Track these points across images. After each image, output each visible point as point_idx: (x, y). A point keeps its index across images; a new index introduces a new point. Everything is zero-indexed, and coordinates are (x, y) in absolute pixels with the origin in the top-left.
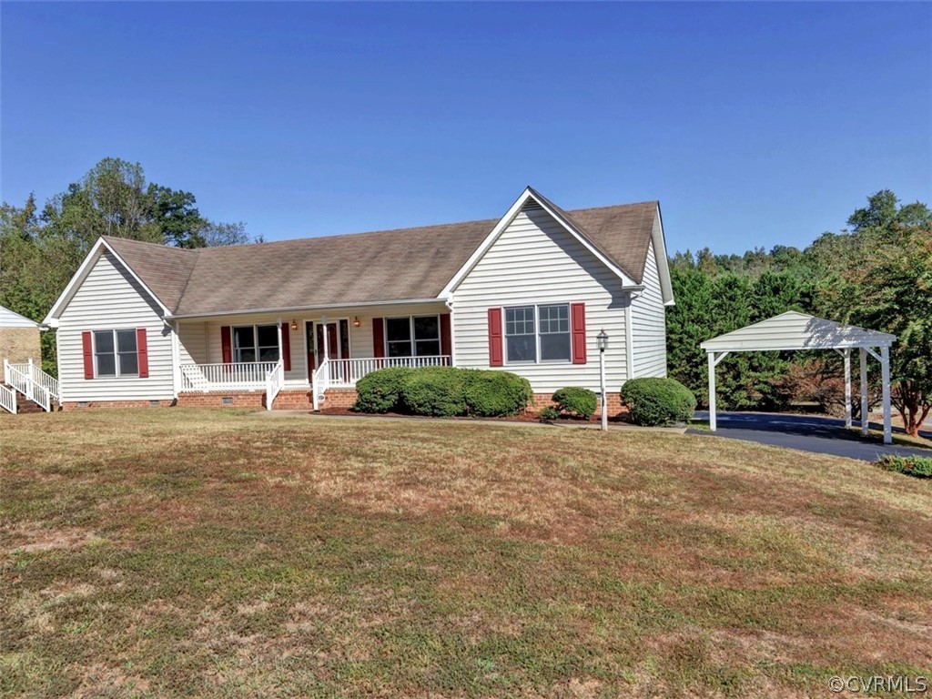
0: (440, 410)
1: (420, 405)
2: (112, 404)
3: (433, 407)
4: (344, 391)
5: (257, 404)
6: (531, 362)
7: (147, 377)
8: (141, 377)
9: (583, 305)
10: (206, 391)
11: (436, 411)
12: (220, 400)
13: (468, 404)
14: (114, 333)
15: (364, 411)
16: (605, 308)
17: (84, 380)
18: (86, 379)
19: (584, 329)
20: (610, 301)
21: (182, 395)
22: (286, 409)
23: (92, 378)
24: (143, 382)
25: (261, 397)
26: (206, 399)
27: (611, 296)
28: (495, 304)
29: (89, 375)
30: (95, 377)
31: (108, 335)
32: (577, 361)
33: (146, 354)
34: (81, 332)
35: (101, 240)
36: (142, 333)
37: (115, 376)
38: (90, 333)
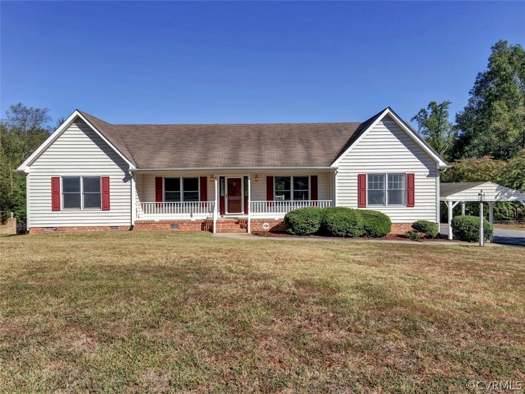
0: (352, 233)
1: (339, 231)
2: (76, 228)
3: (348, 232)
5: (197, 229)
6: (382, 205)
7: (109, 210)
8: (103, 210)
9: (413, 175)
10: (157, 220)
11: (349, 234)
12: (168, 226)
13: (366, 230)
14: (81, 178)
15: (297, 234)
16: (425, 177)
17: (51, 212)
18: (53, 211)
19: (414, 188)
20: (428, 174)
21: (137, 223)
22: (227, 232)
23: (59, 210)
24: (105, 213)
25: (201, 224)
26: (157, 226)
27: (428, 171)
28: (362, 172)
29: (56, 207)
30: (61, 210)
31: (76, 180)
32: (409, 205)
33: (109, 194)
34: (50, 177)
35: (76, 113)
36: (106, 179)
37: (80, 209)
38: (59, 178)
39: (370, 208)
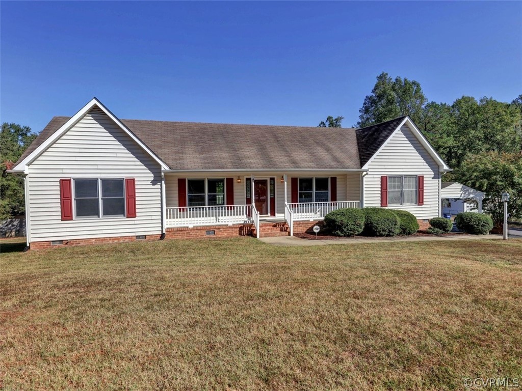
0: (393, 232)
1: (383, 231)
2: (93, 240)
3: (390, 231)
4: (298, 223)
5: (235, 234)
6: (399, 204)
7: (135, 217)
8: (127, 218)
9: (423, 177)
10: (191, 226)
11: (391, 234)
12: (204, 232)
14: (99, 180)
15: (345, 236)
16: (431, 179)
17: (60, 222)
18: (62, 220)
19: (423, 188)
20: (433, 176)
21: (170, 230)
22: (269, 236)
23: (72, 220)
24: (131, 221)
25: (238, 229)
26: (192, 233)
27: (433, 173)
28: (383, 174)
29: (66, 215)
30: (74, 218)
31: (93, 183)
32: (420, 204)
33: (135, 198)
34: (58, 180)
35: (94, 102)
36: (131, 182)
37: (99, 217)
38: (70, 180)
39: (391, 207)
